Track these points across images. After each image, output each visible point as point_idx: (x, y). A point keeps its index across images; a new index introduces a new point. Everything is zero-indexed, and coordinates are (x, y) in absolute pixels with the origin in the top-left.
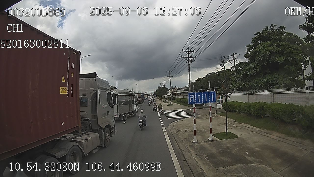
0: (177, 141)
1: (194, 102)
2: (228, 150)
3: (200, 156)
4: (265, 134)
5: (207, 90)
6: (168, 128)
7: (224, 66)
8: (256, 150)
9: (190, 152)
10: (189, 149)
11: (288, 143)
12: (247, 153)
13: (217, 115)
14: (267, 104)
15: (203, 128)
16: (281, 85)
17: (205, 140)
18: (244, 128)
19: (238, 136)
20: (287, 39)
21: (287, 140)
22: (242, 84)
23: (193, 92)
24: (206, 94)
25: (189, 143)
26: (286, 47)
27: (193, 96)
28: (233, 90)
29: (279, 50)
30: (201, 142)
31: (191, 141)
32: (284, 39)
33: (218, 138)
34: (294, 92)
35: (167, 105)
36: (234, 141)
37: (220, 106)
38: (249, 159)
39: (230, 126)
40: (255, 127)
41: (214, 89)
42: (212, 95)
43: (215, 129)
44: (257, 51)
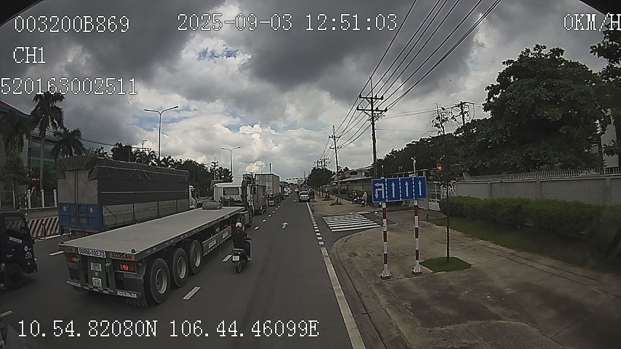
0: (349, 275)
1: (383, 197)
2: (452, 293)
3: (396, 304)
4: (525, 261)
5: (410, 175)
6: (333, 250)
7: (442, 126)
8: (507, 293)
9: (375, 297)
10: (374, 290)
11: (570, 279)
12: (490, 298)
13: (429, 223)
14: (528, 203)
15: (401, 250)
16: (555, 165)
17: (406, 272)
18: (483, 248)
19: (471, 265)
20: (567, 73)
21: (568, 272)
22: (478, 161)
23: (382, 178)
24: (408, 183)
25: (374, 279)
26: (565, 89)
27: (380, 187)
28: (461, 175)
29: (551, 96)
30: (398, 276)
31: (377, 275)
32: (562, 73)
33: (431, 269)
34: (582, 179)
35: (331, 205)
36: (464, 274)
37: (435, 206)
38: (493, 309)
39: (455, 245)
40: (504, 246)
41: (424, 172)
42: (420, 183)
43: (425, 252)
44: (508, 96)
